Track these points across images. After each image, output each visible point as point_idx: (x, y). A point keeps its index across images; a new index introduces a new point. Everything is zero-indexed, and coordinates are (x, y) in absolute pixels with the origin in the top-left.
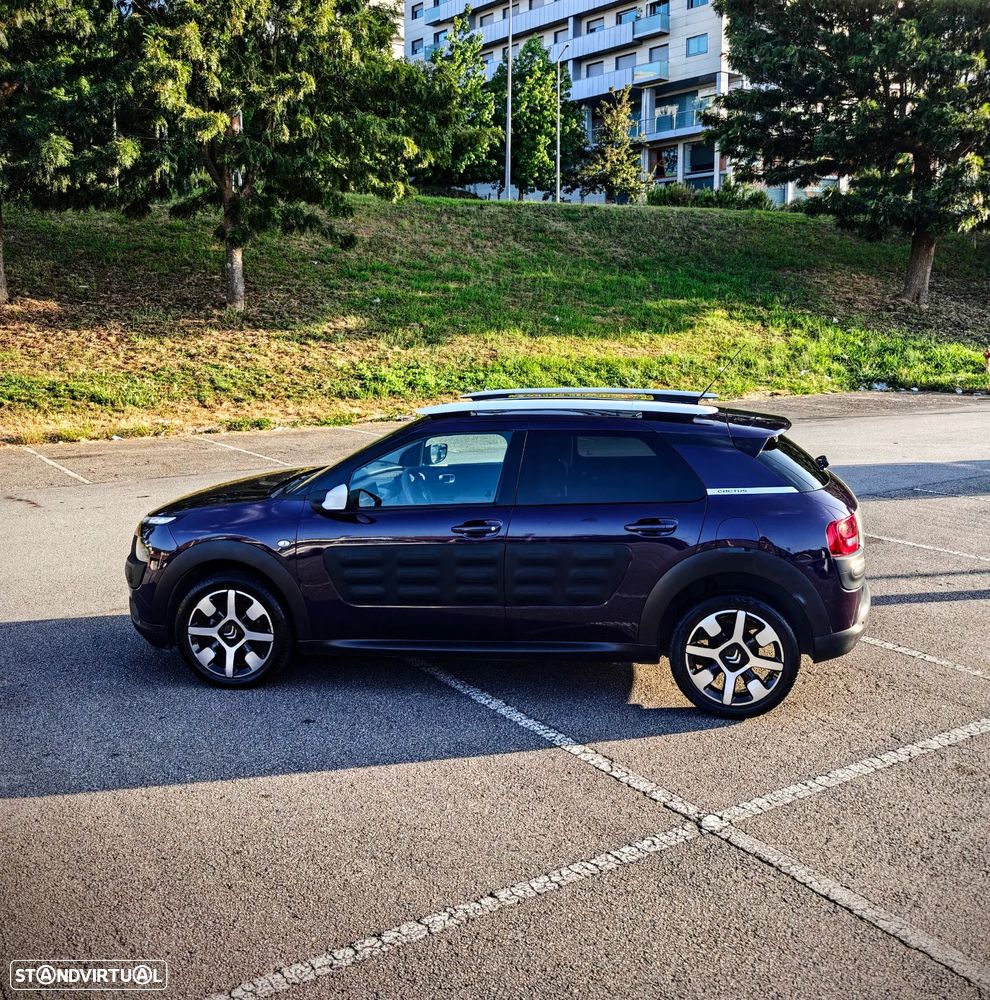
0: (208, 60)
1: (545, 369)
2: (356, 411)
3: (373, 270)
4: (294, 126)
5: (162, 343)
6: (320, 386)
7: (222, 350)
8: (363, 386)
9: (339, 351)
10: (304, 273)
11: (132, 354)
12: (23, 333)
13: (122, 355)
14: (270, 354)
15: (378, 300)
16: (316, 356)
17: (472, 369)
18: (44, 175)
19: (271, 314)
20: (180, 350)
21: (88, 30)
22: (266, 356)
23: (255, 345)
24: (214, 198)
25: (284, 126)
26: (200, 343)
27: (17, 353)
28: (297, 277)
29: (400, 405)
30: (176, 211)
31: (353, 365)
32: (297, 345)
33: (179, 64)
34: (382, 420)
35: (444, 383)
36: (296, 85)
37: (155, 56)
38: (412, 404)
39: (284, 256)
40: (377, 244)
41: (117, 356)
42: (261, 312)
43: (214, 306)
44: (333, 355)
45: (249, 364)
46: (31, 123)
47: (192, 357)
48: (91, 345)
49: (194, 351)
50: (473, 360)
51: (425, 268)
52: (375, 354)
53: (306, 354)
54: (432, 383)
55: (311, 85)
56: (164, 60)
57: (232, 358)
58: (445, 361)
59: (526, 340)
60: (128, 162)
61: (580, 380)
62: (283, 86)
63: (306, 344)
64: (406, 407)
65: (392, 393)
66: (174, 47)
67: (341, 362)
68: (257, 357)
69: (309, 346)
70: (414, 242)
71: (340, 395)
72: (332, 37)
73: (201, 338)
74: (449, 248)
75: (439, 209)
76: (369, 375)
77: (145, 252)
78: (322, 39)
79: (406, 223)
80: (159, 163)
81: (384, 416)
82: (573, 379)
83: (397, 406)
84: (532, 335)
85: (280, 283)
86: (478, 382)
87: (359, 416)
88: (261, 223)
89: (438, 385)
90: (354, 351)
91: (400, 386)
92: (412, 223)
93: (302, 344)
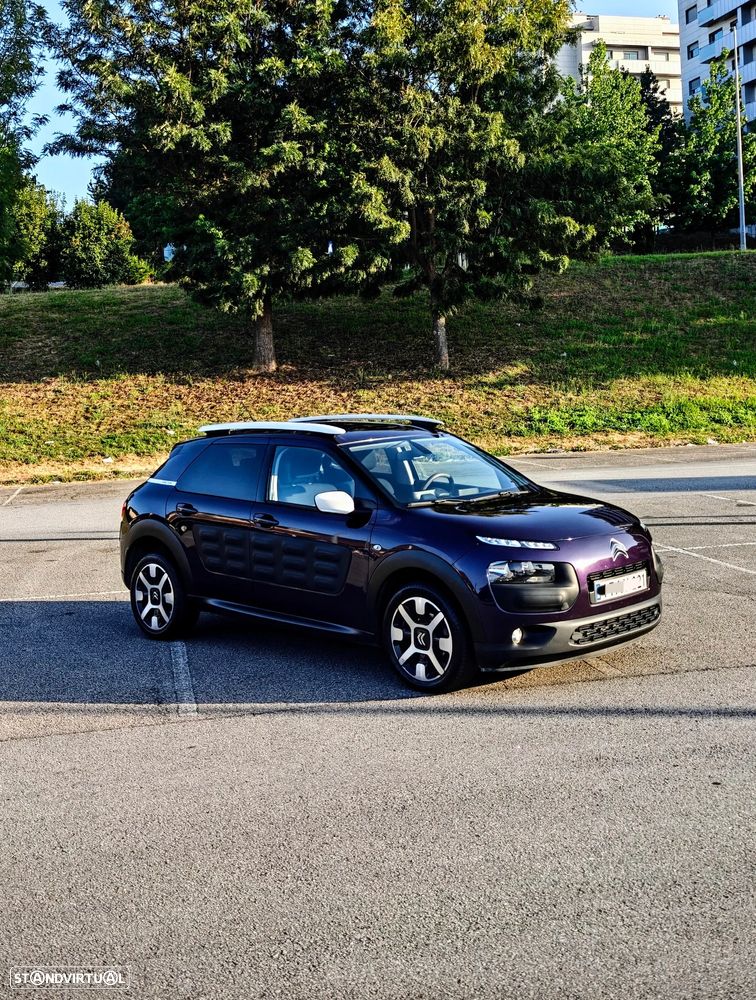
0: (403, 180)
1: (703, 408)
2: (514, 445)
3: (568, 328)
4: (473, 220)
5: (380, 397)
6: (494, 427)
7: (424, 400)
8: (530, 427)
9: (519, 399)
10: (507, 335)
11: (357, 405)
12: (284, 393)
13: (349, 406)
14: (460, 402)
15: (565, 354)
16: (498, 403)
17: (632, 411)
18: (294, 278)
19: (470, 370)
20: (392, 401)
21: (322, 169)
22: (458, 404)
23: (450, 396)
24: (424, 279)
25: (465, 221)
26: (409, 395)
27: (277, 408)
28: (500, 338)
29: (554, 441)
30: (398, 292)
31: (527, 409)
32: (484, 394)
33: (373, 190)
34: (535, 452)
35: (601, 423)
36: (471, 190)
37: (358, 187)
38: (565, 440)
39: (493, 321)
40: (576, 304)
41: (346, 407)
42: (462, 369)
43: (425, 366)
44: (513, 402)
45: (443, 411)
46: (285, 241)
47: (400, 406)
48: (329, 399)
49: (402, 402)
50: (638, 403)
51: (617, 323)
52: (549, 400)
53: (489, 402)
54: (589, 423)
55: (482, 187)
56: (366, 188)
57: (431, 406)
58: (611, 404)
59: (696, 383)
60: (350, 263)
61: (736, 419)
62: (461, 191)
63: (492, 394)
64: (559, 442)
65: (553, 431)
66: (373, 177)
67: (517, 407)
68: (450, 405)
69: (495, 395)
70: (613, 300)
71: (508, 434)
72: (499, 148)
73: (410, 392)
74: (647, 302)
75: (642, 267)
76: (537, 416)
77: (380, 325)
78: (492, 150)
79: (607, 283)
80: (372, 260)
81: (538, 449)
82: (727, 416)
83: (551, 441)
84: (702, 378)
85: (484, 344)
86: (633, 421)
87: (516, 449)
88: (457, 298)
89: (595, 424)
90: (531, 399)
91: (559, 425)
92: (614, 282)
93: (489, 394)
